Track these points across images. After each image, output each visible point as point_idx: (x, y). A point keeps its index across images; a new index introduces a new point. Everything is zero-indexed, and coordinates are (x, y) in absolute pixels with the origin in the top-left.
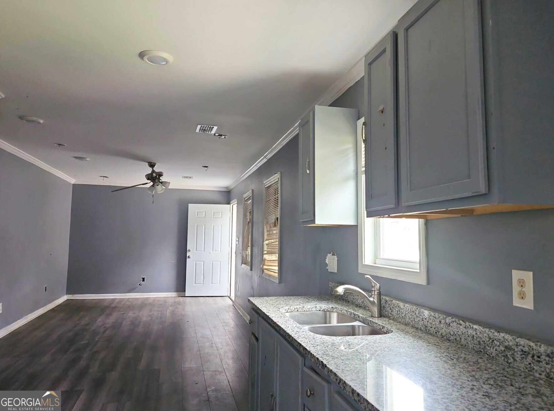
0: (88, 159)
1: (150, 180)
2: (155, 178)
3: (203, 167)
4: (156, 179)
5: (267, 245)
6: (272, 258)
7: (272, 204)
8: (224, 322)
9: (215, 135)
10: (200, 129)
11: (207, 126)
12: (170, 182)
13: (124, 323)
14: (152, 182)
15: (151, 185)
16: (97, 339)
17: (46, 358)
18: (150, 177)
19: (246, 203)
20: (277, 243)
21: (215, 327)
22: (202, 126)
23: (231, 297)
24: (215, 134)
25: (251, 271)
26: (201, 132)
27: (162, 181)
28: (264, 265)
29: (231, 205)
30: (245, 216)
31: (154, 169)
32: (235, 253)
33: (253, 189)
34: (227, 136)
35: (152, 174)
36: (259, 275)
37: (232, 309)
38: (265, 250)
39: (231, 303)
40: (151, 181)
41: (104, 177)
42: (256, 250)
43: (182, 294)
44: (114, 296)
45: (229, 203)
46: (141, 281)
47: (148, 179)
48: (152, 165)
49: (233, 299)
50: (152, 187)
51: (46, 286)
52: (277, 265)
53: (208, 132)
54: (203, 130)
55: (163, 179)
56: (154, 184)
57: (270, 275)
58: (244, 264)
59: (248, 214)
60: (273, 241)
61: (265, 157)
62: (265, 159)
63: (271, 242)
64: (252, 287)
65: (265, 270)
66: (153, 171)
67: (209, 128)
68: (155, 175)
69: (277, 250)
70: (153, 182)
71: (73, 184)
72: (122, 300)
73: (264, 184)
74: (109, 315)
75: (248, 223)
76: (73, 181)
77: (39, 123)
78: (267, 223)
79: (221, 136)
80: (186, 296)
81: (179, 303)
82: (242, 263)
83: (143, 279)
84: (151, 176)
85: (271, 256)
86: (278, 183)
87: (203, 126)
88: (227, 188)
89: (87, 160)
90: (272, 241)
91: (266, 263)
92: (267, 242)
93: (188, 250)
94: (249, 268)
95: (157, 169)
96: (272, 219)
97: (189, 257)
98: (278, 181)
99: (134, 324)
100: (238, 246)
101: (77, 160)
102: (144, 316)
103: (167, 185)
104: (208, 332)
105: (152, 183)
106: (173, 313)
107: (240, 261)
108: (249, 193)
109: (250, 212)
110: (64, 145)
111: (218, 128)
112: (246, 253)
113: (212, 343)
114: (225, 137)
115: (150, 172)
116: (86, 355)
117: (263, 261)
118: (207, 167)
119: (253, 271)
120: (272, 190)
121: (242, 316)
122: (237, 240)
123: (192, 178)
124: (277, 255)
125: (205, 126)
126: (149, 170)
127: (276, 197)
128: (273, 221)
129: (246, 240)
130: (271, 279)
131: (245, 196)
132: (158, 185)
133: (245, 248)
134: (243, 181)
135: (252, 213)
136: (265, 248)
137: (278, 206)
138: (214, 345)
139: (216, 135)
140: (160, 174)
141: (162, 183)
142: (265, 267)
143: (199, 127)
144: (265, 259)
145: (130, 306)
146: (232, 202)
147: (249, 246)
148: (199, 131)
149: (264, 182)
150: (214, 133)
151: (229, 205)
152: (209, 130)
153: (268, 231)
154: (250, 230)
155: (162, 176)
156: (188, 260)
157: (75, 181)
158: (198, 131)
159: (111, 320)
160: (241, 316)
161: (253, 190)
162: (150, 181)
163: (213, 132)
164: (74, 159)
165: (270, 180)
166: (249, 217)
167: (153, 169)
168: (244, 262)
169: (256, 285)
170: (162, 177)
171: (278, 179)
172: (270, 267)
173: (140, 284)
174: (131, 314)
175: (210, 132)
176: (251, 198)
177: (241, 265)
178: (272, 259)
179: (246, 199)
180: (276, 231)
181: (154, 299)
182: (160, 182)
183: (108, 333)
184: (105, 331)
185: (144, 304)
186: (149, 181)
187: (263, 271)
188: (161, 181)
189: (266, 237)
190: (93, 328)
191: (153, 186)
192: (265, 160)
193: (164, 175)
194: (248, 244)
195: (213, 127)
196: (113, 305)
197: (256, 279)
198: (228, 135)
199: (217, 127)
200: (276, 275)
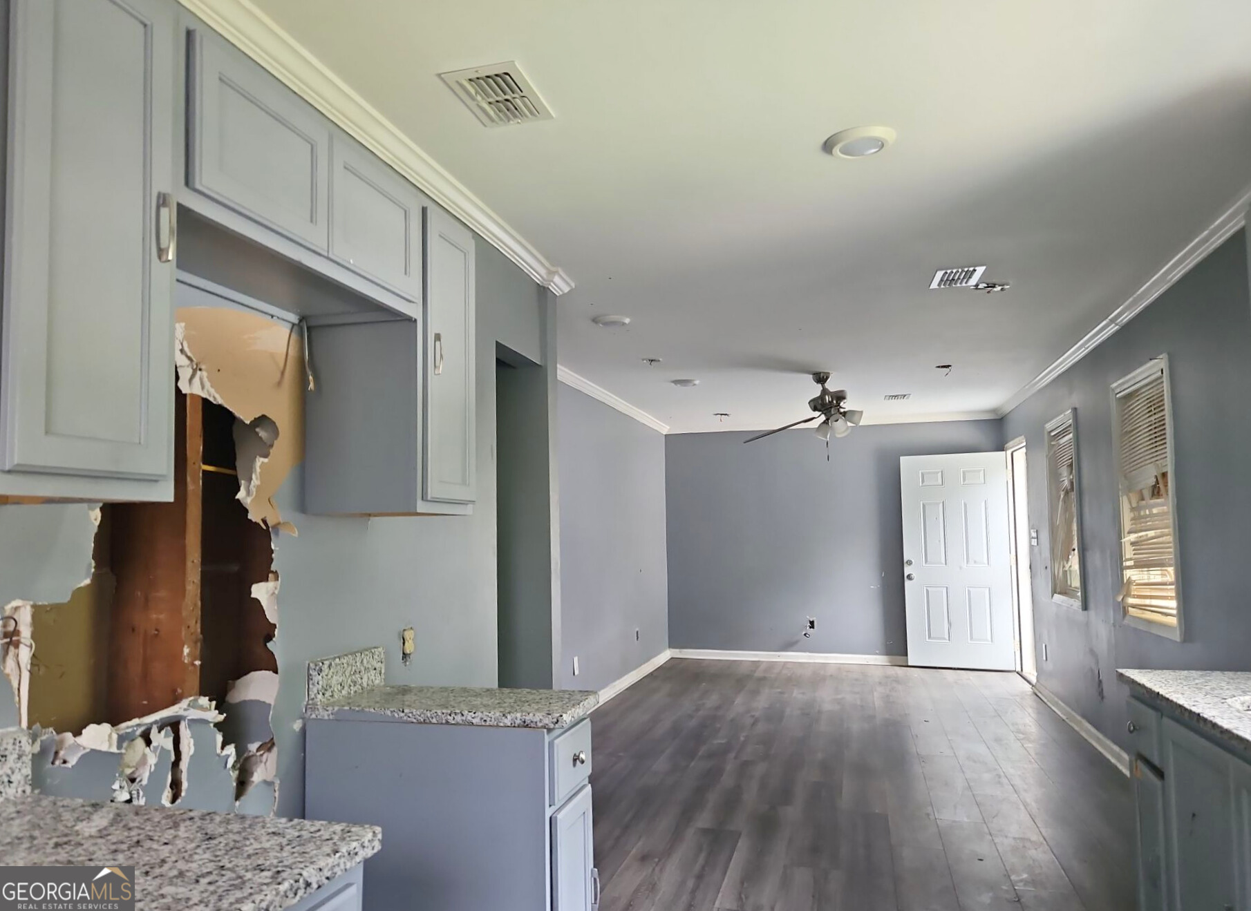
0: (697, 382)
1: (819, 411)
2: (828, 405)
3: (939, 367)
4: (831, 408)
5: (1133, 544)
6: (1152, 577)
7: (1143, 438)
8: (1019, 732)
9: (977, 289)
10: (942, 280)
11: (960, 270)
12: (862, 412)
13: (788, 711)
14: (823, 416)
15: (822, 421)
16: (742, 739)
17: (661, 764)
18: (818, 405)
19: (1053, 443)
20: (1170, 538)
21: (998, 740)
22: (946, 273)
23: (1025, 673)
24: (977, 285)
25: (1086, 612)
26: (942, 286)
27: (846, 410)
28: (1128, 595)
29: (1009, 452)
30: (1054, 475)
31: (827, 385)
32: (1030, 568)
33: (1077, 407)
34: (1007, 285)
35: (822, 397)
36: (1112, 622)
37: (1030, 702)
38: (1128, 556)
39: (1028, 687)
40: (823, 413)
41: (721, 414)
42: (1095, 559)
43: (900, 659)
44: (756, 655)
45: (1001, 448)
46: (808, 628)
47: (815, 409)
48: (821, 379)
49: (1034, 680)
50: (825, 425)
51: (637, 629)
52: (1173, 594)
53: (961, 283)
54: (948, 281)
55: (846, 406)
56: (827, 419)
57: (1149, 622)
58: (1060, 593)
59: (1064, 471)
60: (1151, 533)
61: (1112, 321)
62: (1113, 325)
63: (1145, 538)
64: (1092, 652)
65: (1130, 608)
66: (825, 391)
67: (964, 273)
68: (830, 399)
69: (1170, 554)
70: (825, 414)
71: (666, 435)
72: (772, 665)
73: (1113, 390)
74: (755, 693)
75: (1067, 493)
76: (665, 429)
77: (624, 324)
78: (1129, 490)
79: (994, 287)
80: (910, 664)
81: (897, 680)
82: (1054, 592)
83: (812, 624)
84: (820, 402)
85: (1146, 573)
86: (1162, 382)
87: (949, 271)
88: (994, 411)
89: (695, 385)
90: (1147, 535)
91: (1134, 590)
92: (1133, 537)
93: (907, 562)
94: (1077, 604)
95: (832, 386)
96: (1148, 477)
97: (909, 577)
98: (1161, 377)
99: (810, 714)
100: (1036, 550)
101: (679, 385)
102: (826, 698)
103: (856, 418)
104: (981, 749)
105: (823, 418)
106: (888, 701)
107: (1045, 585)
108: (1066, 418)
109: (1071, 465)
110: (659, 361)
111: (986, 269)
112: (1064, 567)
113: (999, 777)
114: (1002, 289)
115: (818, 394)
116: (730, 766)
117: (1122, 586)
118: (948, 366)
119: (1092, 613)
120: (1139, 405)
121: (1067, 720)
122: (1034, 535)
123: (908, 398)
124: (1171, 570)
125: (954, 271)
126: (816, 390)
127: (1151, 421)
128: (1152, 481)
129: (1061, 535)
130: (1154, 631)
131: (1049, 426)
132: (837, 421)
133: (1059, 553)
134: (1040, 391)
135: (1076, 466)
136: (1129, 552)
137: (1165, 443)
138: (1004, 780)
139: (981, 286)
140: (840, 397)
141: (844, 414)
142: (1131, 601)
143: (940, 274)
144: (1130, 582)
145: (791, 678)
146: (1010, 444)
147: (1074, 550)
148: (939, 285)
149: (1115, 385)
150: (974, 284)
151: (1004, 452)
152: (964, 278)
153: (1132, 509)
154: (1074, 510)
155: (844, 398)
156: (907, 583)
157: (668, 428)
158: (934, 285)
159: (762, 703)
160: (1063, 720)
161: (1075, 410)
162: (820, 413)
163: (973, 281)
164: (673, 384)
165: (1134, 377)
166: (1068, 477)
167: (823, 387)
168: (1061, 588)
169: (1102, 646)
170: (845, 401)
171: (1160, 373)
172: (1147, 602)
173: (805, 635)
174: (797, 695)
175: (966, 283)
176: (1071, 429)
177: (1052, 596)
178: (1152, 581)
179: (1053, 434)
180: (1163, 508)
181: (840, 667)
182: (841, 413)
183: (761, 728)
184: (754, 724)
185: (819, 677)
186: (817, 414)
187: (1125, 612)
188: (842, 410)
189: (1127, 524)
190: (731, 715)
191: (826, 422)
192: (1113, 329)
193: (848, 396)
194: (1071, 542)
195: (975, 270)
196: (758, 674)
197: (1101, 627)
198: (1011, 282)
199: (984, 268)
200: (1173, 621)
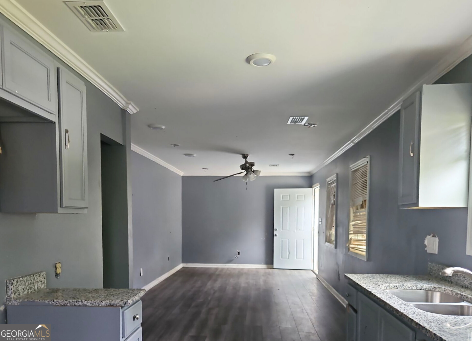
0: (195, 155)
1: (244, 170)
2: (248, 167)
3: (290, 155)
4: (248, 169)
5: (353, 225)
6: (359, 237)
7: (359, 186)
8: (311, 293)
9: (305, 125)
10: (292, 121)
11: (299, 118)
12: (260, 171)
13: (228, 287)
14: (245, 172)
15: (245, 174)
16: (209, 299)
17: (176, 311)
18: (243, 167)
19: (329, 186)
20: (366, 224)
21: (303, 296)
22: (294, 118)
23: (314, 271)
24: (305, 124)
25: (336, 249)
26: (292, 123)
27: (254, 170)
28: (350, 244)
29: (314, 188)
30: (328, 198)
31: (247, 160)
32: (319, 232)
33: (338, 173)
34: (316, 125)
35: (245, 164)
36: (344, 253)
37: (315, 281)
38: (351, 230)
39: (315, 276)
40: (245, 171)
41: (205, 169)
42: (340, 230)
43: (270, 266)
44: (216, 265)
45: (311, 187)
46: (237, 255)
47: (242, 169)
48: (245, 157)
49: (317, 273)
50: (246, 176)
51: (169, 256)
52: (365, 244)
53: (299, 123)
54: (294, 121)
55: (254, 168)
56: (247, 173)
57: (357, 254)
58: (328, 242)
59: (332, 197)
60: (359, 222)
61: (352, 141)
62: (352, 143)
63: (357, 223)
64: (337, 264)
65: (351, 249)
66: (246, 162)
67: (300, 119)
68: (248, 165)
69: (365, 230)
70: (246, 171)
71: (182, 176)
72: (223, 269)
73: (350, 168)
74: (215, 281)
75: (333, 205)
76: (182, 174)
77: (162, 129)
78: (353, 205)
79: (311, 125)
80: (274, 268)
81: (269, 274)
82: (326, 241)
83: (239, 253)
84: (244, 166)
85: (357, 236)
86: (367, 166)
87: (295, 118)
88: (309, 173)
89: (194, 156)
90: (358, 222)
91: (353, 242)
92: (353, 223)
93: (275, 230)
94: (333, 246)
95: (249, 160)
96: (359, 201)
97: (276, 235)
98: (367, 165)
99: (236, 289)
100: (321, 226)
101: (187, 156)
102: (243, 282)
103: (258, 173)
104: (297, 300)
105: (245, 173)
106: (265, 282)
107: (323, 239)
108: (333, 177)
109: (334, 195)
110: (178, 145)
111: (308, 118)
112: (330, 232)
113: (303, 310)
114: (314, 126)
115: (244, 163)
116: (204, 310)
117: (348, 240)
118: (293, 155)
119: (338, 249)
120: (359, 174)
121: (327, 288)
122: (320, 220)
123: (278, 166)
124: (365, 235)
125: (297, 117)
126: (243, 161)
127: (362, 181)
128: (361, 203)
129: (329, 221)
130: (358, 257)
131: (328, 180)
132: (251, 174)
133: (328, 228)
134: (326, 166)
135: (336, 196)
136: (351, 228)
137: (366, 189)
138: (304, 311)
139: (306, 124)
140: (252, 164)
141: (254, 171)
142: (351, 246)
143: (291, 118)
144: (351, 239)
145: (230, 274)
146: (314, 186)
147: (333, 226)
148: (291, 123)
149: (351, 166)
150: (304, 123)
151: (311, 189)
152: (300, 121)
153: (354, 213)
154: (334, 212)
155: (254, 165)
156: (275, 238)
157: (183, 173)
158: (289, 123)
159: (217, 285)
160: (326, 288)
161: (337, 174)
162: (244, 171)
163: (304, 122)
164: (185, 156)
165: (358, 164)
166: (333, 199)
167: (246, 160)
168: (328, 240)
169: (340, 262)
170: (254, 166)
171: (366, 163)
172: (356, 246)
173: (236, 257)
174: (232, 281)
175: (301, 123)
176: (335, 181)
177: (325, 243)
178: (359, 239)
179: (329, 183)
180: (364, 213)
181: (249, 270)
182: (252, 171)
183: (217, 295)
184: (214, 293)
185: (240, 273)
186: (243, 171)
187: (349, 250)
188: (253, 170)
189: (352, 218)
190: (205, 290)
191: (246, 175)
192: (352, 145)
193: (256, 164)
194: (332, 224)
195: (304, 118)
196: (217, 273)
197: (341, 256)
198: (317, 124)
199: (307, 117)
200: (364, 254)
